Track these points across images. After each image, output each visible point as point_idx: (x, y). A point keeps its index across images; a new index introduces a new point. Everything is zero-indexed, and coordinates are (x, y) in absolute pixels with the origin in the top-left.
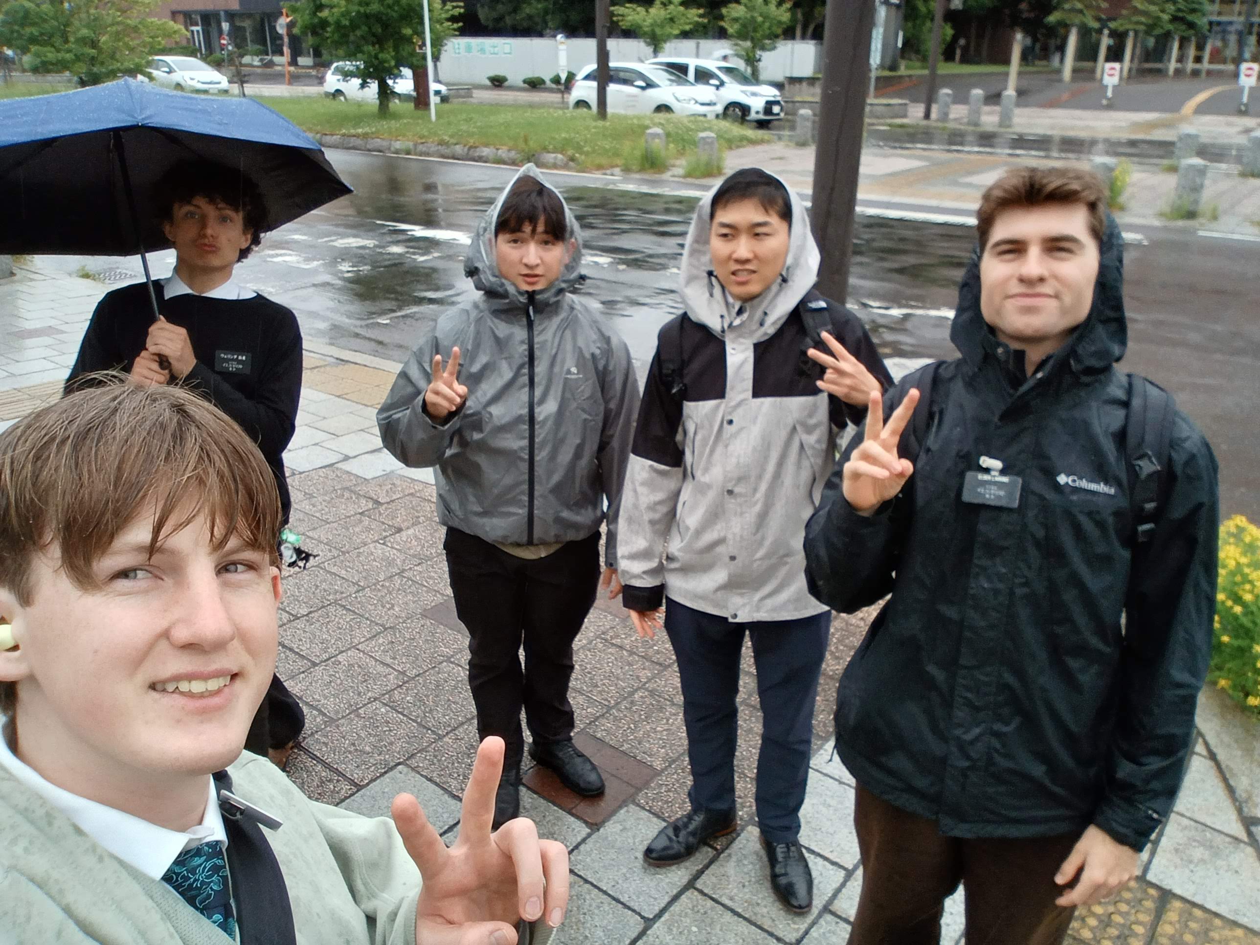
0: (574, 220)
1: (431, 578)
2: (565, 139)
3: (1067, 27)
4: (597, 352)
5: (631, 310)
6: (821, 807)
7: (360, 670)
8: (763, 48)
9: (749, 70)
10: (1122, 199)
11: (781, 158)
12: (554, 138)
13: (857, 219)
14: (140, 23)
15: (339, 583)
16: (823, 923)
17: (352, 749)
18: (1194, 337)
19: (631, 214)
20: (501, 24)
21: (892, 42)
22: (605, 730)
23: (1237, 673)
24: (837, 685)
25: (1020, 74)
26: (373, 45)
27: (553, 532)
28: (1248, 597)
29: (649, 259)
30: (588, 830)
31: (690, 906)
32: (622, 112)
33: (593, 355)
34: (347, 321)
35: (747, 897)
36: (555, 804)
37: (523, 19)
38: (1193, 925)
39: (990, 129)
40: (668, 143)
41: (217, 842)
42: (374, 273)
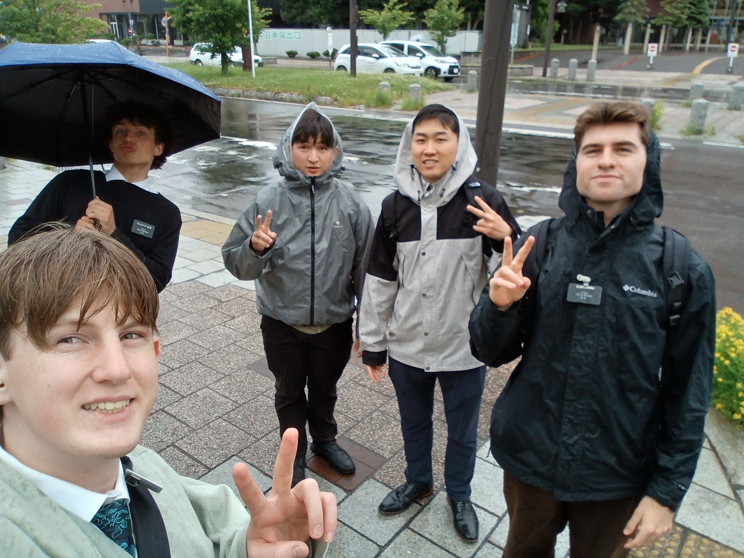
0: (338, 135)
1: (252, 346)
2: (332, 88)
3: (626, 23)
4: (352, 212)
5: (370, 188)
6: (483, 480)
7: (210, 400)
8: (448, 35)
9: (440, 48)
10: (659, 123)
11: (458, 99)
12: (325, 88)
13: (503, 135)
14: (81, 20)
15: (198, 349)
16: (485, 548)
17: (206, 446)
18: (701, 203)
19: (371, 132)
20: (294, 21)
21: (524, 31)
22: (356, 435)
23: (726, 399)
24: (492, 408)
25: (599, 50)
26: (219, 33)
27: (325, 318)
28: (733, 355)
29: (381, 159)
30: (346, 494)
31: (406, 538)
32: (365, 72)
33: (349, 214)
34: (203, 194)
35: (440, 533)
36: (326, 479)
37: (307, 18)
38: (703, 548)
39: (581, 82)
40: (392, 90)
41: (124, 500)
42: (218, 166)
